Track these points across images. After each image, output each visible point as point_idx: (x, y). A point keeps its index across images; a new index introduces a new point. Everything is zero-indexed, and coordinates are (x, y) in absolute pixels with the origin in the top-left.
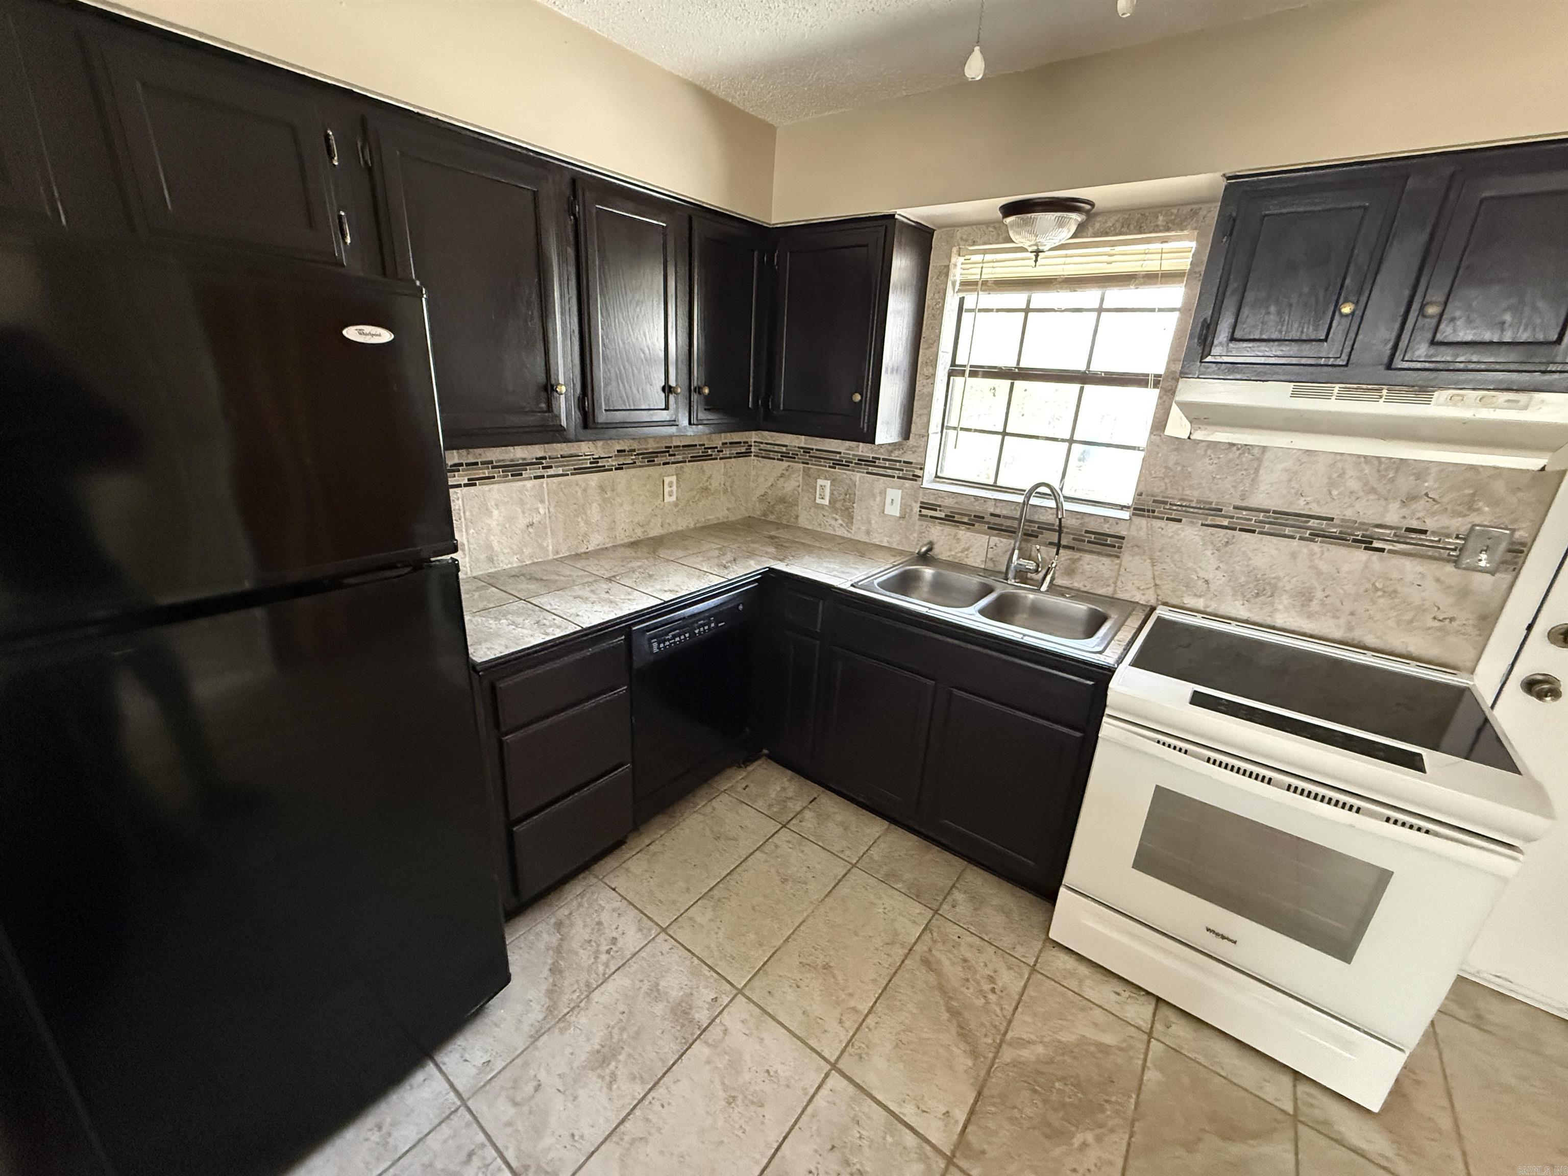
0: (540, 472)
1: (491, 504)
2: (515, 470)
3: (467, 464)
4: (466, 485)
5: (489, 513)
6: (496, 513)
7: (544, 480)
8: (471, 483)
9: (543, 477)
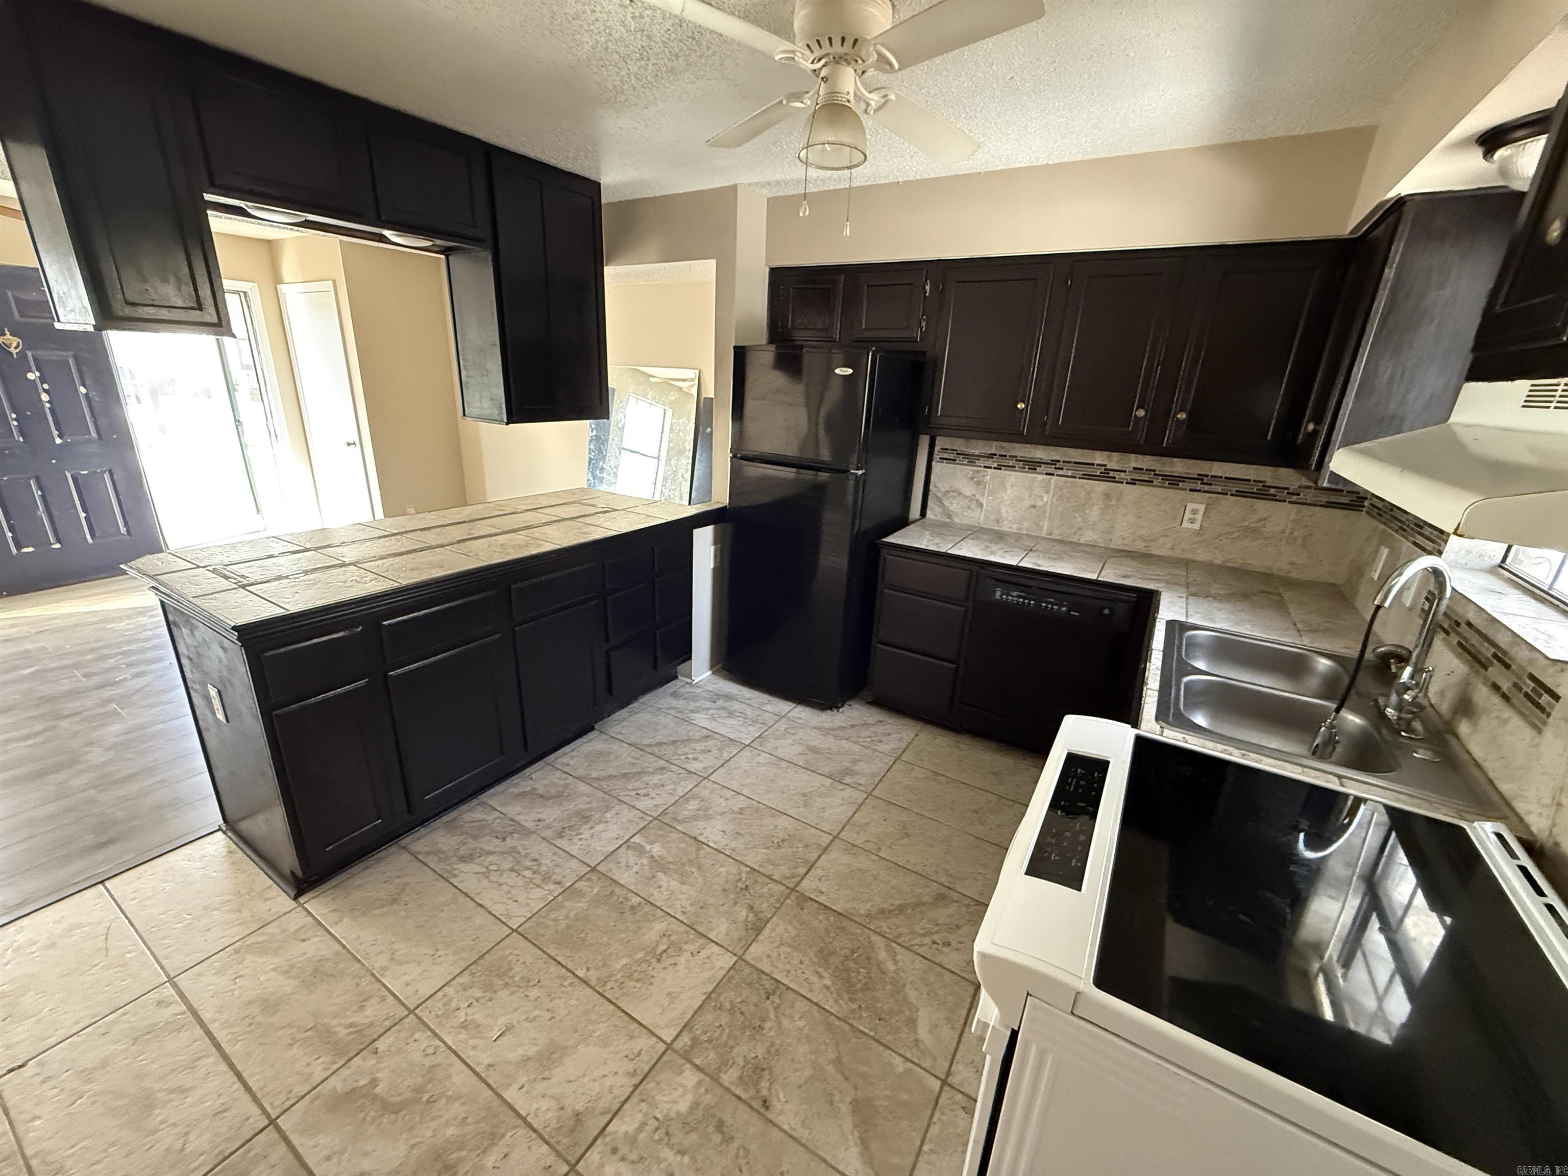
0: (1052, 470)
1: (1008, 484)
2: (1032, 465)
3: (1000, 455)
4: (995, 468)
5: (1005, 489)
6: (1009, 492)
7: (1054, 478)
8: (998, 468)
9: (1053, 475)
